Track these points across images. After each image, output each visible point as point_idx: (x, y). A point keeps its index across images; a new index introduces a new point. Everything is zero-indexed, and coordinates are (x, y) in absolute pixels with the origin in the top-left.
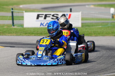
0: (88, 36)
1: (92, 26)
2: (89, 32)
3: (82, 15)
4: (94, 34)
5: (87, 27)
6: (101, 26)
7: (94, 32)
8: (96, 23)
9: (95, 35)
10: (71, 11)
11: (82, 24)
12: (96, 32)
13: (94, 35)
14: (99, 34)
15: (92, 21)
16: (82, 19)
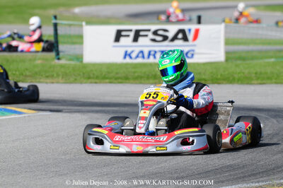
0: (242, 83)
1: (253, 58)
2: (243, 73)
3: (226, 32)
4: (258, 79)
5: (239, 62)
6: (273, 60)
7: (256, 73)
8: (260, 51)
9: (259, 81)
10: (199, 21)
11: (227, 53)
12: (261, 73)
13: (256, 82)
14: (268, 78)
15: (251, 47)
16: (227, 42)
